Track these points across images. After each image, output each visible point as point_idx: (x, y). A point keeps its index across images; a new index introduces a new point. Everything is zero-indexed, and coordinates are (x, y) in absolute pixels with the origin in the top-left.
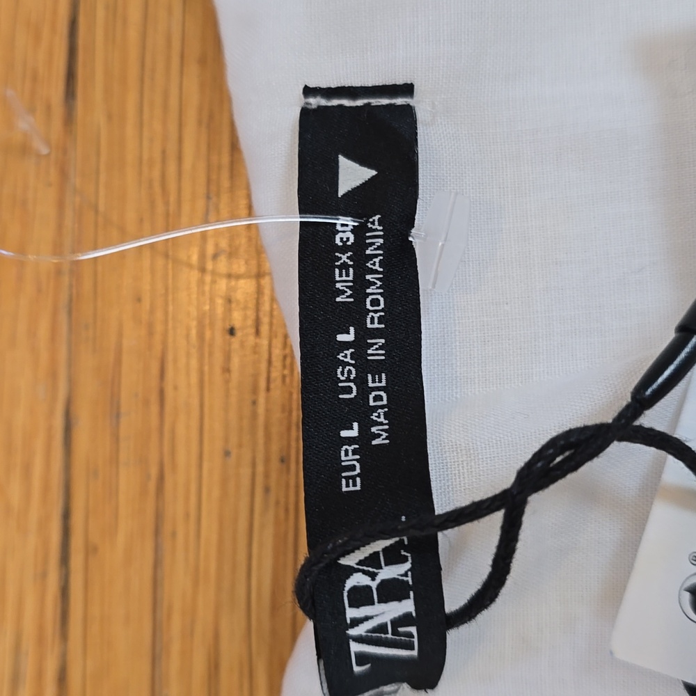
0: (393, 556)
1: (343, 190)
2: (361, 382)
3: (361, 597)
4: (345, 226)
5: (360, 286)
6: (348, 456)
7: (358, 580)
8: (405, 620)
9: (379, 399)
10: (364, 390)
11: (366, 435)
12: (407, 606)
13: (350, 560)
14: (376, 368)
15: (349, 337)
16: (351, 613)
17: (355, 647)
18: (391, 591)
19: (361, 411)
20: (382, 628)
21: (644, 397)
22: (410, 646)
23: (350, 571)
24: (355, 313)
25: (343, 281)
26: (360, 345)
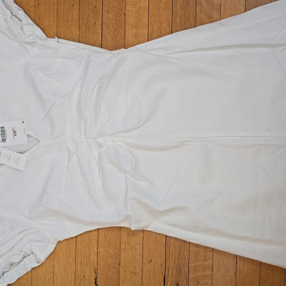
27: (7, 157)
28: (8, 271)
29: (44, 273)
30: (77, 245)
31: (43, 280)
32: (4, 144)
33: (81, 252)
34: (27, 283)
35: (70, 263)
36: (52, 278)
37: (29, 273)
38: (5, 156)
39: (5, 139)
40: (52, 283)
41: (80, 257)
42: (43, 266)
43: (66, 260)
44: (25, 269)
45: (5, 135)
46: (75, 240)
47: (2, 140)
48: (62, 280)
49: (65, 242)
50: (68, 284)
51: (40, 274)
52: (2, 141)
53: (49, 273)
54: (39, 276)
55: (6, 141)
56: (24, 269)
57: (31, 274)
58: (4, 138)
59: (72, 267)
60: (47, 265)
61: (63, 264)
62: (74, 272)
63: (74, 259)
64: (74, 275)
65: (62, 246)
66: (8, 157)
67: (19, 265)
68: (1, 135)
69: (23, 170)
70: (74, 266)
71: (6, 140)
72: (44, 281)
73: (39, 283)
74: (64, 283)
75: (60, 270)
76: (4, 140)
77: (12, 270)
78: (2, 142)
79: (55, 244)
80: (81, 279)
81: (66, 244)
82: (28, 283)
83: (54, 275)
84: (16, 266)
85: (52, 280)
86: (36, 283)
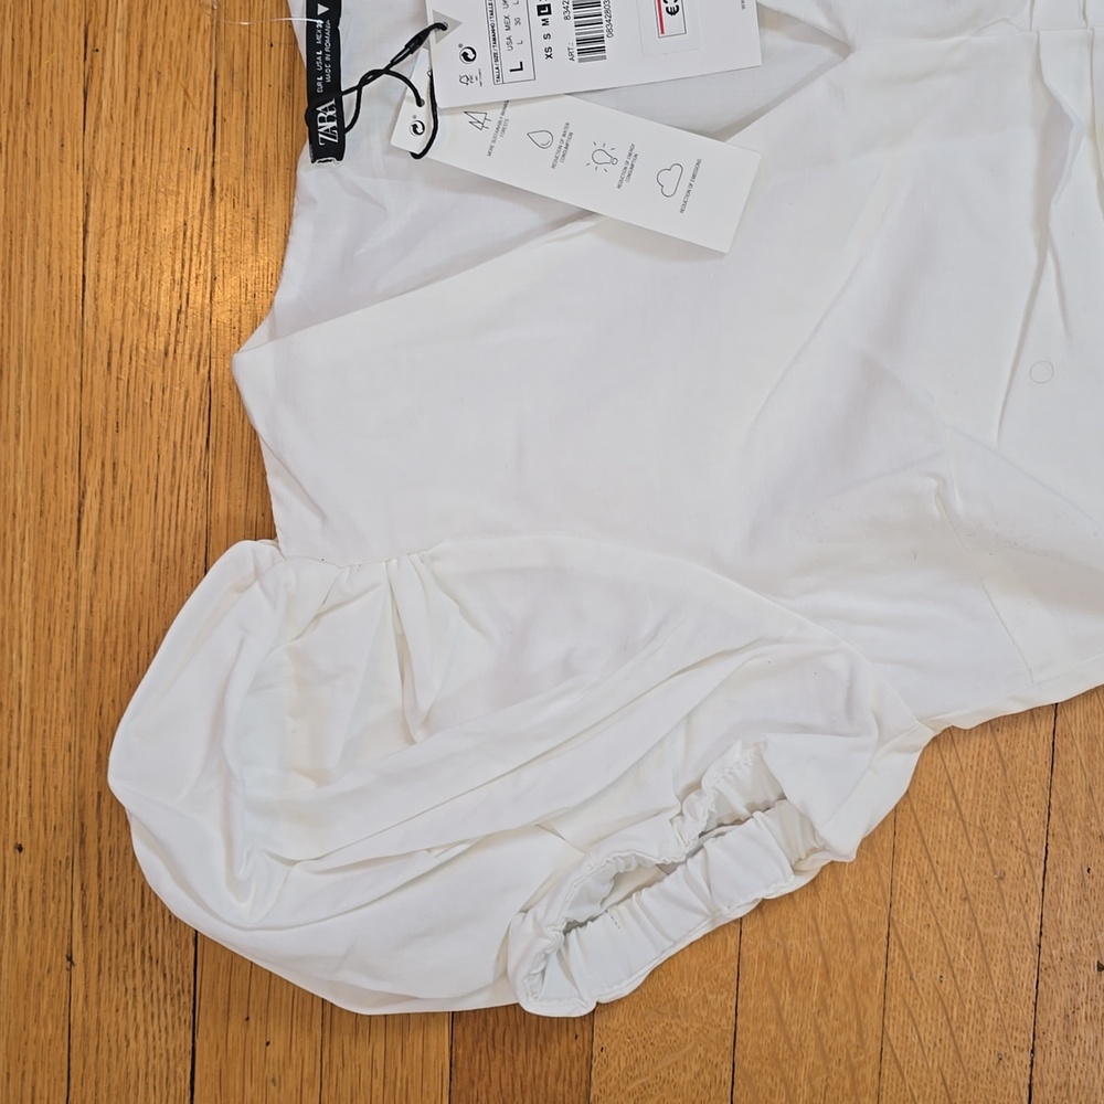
0: (331, 108)
1: (319, 13)
2: (323, 66)
3: (322, 120)
4: (320, 22)
5: (323, 39)
6: (319, 84)
7: (321, 115)
8: (333, 128)
9: (328, 71)
10: (324, 68)
11: (324, 79)
12: (335, 124)
13: (319, 109)
14: (328, 63)
15: (320, 53)
16: (320, 124)
17: (320, 136)
18: (330, 119)
19: (323, 73)
20: (327, 130)
21: (393, 63)
22: (335, 138)
23: (319, 112)
24: (322, 47)
25: (319, 38)
26: (323, 56)
27: (614, 161)
28: (593, 919)
29: (825, 936)
30: (1062, 758)
31: (816, 981)
32: (592, 73)
33: (1088, 808)
34: (705, 1001)
35: (1009, 875)
36: (880, 974)
37: (719, 937)
38: (601, 157)
39: (601, 39)
40: (878, 1000)
41: (1077, 842)
42: (816, 894)
43: (980, 855)
44: (702, 907)
45: (602, 10)
46: (1045, 728)
47: (580, 42)
48: (948, 987)
49: (976, 740)
50: (990, 1012)
51: (793, 942)
52: (580, 52)
53: (859, 936)
54: (787, 959)
55: (602, 49)
56: (696, 910)
57: (732, 942)
58: (590, 32)
59: (1017, 904)
60: (845, 889)
61: (957, 881)
62: (1035, 936)
63: (1032, 850)
64: (1031, 956)
65: (952, 765)
66: (621, 165)
67: (669, 882)
68: (573, 13)
69: (725, 250)
70: (1035, 899)
71: (608, 43)
72: (822, 990)
73: (786, 999)
74: (962, 1004)
75: (933, 923)
76: (591, 47)
77: (613, 912)
78: (576, 57)
79: (911, 750)
80: (1082, 980)
81: (986, 754)
82: (710, 997)
83: (895, 954)
84: (649, 885)
85: (879, 986)
86: (768, 1002)
